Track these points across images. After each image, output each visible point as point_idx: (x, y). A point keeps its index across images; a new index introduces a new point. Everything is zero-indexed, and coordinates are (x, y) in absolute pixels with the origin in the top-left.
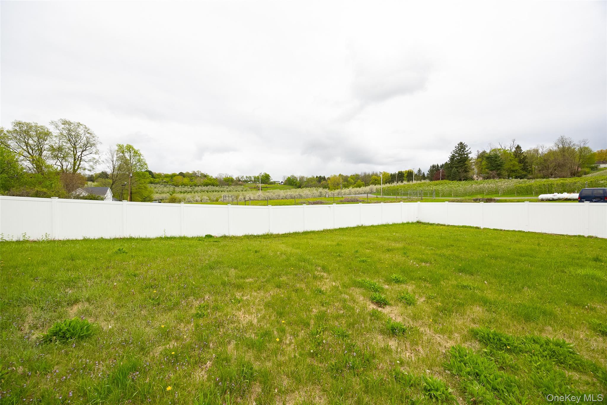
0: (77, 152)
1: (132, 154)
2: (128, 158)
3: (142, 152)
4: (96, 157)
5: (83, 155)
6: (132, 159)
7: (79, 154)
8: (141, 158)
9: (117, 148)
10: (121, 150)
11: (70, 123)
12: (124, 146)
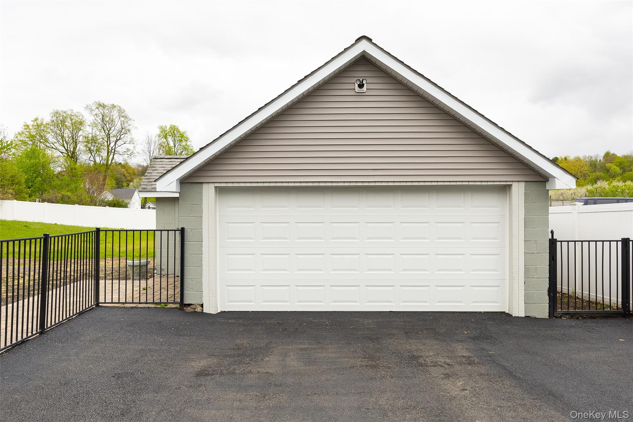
0: (111, 142)
1: (177, 139)
2: (172, 144)
3: (188, 135)
4: (131, 147)
5: (117, 146)
6: (176, 146)
7: (112, 145)
8: (188, 144)
9: (158, 132)
10: (164, 134)
11: (104, 106)
12: (168, 128)
